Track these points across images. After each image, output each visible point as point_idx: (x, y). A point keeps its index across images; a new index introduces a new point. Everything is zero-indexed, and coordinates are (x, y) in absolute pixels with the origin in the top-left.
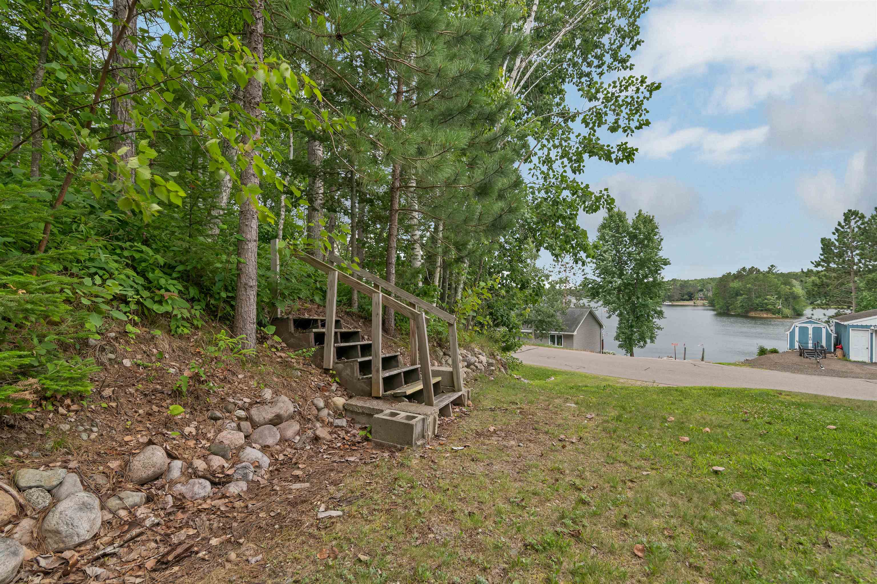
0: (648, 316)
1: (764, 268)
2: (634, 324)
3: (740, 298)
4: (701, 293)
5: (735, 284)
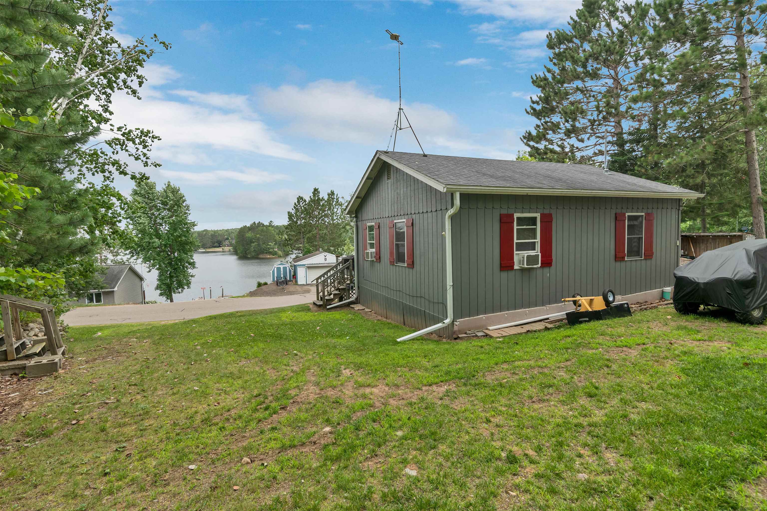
0: (183, 267)
1: (266, 223)
2: (173, 274)
3: (253, 244)
4: (228, 241)
5: (249, 235)
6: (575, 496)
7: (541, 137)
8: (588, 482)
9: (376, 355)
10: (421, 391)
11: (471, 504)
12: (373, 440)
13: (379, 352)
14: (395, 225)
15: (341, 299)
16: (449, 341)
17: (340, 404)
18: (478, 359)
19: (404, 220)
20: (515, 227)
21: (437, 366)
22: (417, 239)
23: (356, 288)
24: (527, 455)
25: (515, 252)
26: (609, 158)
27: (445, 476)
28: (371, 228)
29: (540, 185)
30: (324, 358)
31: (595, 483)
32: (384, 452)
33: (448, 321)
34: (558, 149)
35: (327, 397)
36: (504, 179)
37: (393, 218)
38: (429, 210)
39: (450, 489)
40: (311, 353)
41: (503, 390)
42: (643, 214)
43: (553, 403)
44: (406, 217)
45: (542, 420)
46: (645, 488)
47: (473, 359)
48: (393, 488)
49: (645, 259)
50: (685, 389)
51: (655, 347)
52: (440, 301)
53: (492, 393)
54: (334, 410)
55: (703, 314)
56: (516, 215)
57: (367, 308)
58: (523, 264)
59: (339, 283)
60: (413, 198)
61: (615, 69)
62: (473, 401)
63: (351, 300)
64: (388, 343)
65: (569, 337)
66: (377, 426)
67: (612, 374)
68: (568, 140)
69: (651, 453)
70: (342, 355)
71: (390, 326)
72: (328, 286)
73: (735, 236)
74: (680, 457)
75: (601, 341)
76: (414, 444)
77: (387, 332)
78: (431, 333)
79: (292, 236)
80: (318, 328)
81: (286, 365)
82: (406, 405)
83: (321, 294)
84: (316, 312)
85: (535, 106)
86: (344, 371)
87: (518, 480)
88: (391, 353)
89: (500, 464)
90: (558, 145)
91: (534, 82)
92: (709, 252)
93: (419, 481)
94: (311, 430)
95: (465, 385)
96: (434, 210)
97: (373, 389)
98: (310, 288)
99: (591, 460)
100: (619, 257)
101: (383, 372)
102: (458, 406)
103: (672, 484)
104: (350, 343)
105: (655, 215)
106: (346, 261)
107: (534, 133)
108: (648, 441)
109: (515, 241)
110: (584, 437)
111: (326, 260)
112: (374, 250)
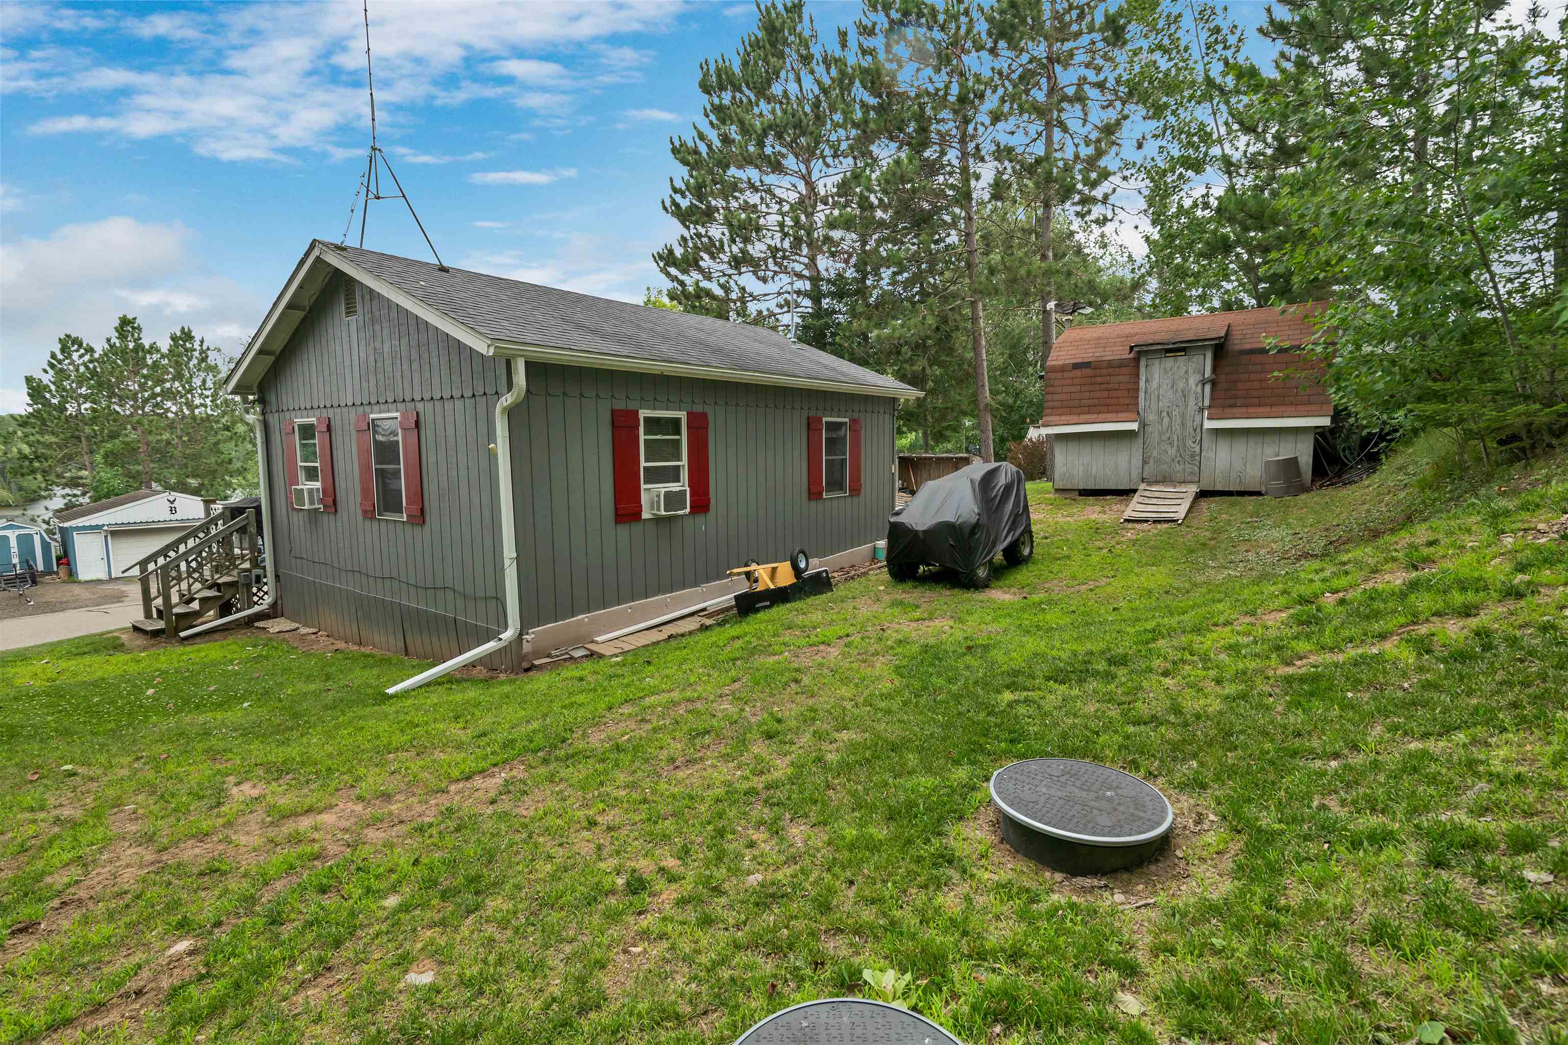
6: (743, 917)
7: (690, 263)
8: (763, 886)
9: (329, 735)
10: (445, 795)
11: (554, 1000)
12: (319, 936)
13: (337, 727)
14: (373, 426)
15: (226, 609)
16: (512, 676)
17: (224, 874)
18: (572, 704)
19: (397, 414)
20: (642, 437)
21: (484, 734)
22: (429, 458)
23: (270, 578)
24: (663, 869)
25: (643, 486)
26: (798, 320)
27: (500, 962)
28: (307, 431)
29: (685, 358)
30: (171, 767)
31: (773, 884)
32: (352, 956)
33: (508, 635)
34: (719, 292)
35: (179, 865)
36: (618, 338)
37: (367, 409)
38: (457, 393)
39: (509, 985)
40: (126, 760)
41: (622, 756)
42: (847, 420)
43: (709, 762)
44: (401, 406)
45: (691, 798)
46: (844, 868)
47: (564, 707)
48: (373, 1029)
49: (851, 495)
50: (899, 699)
51: (862, 639)
52: (491, 592)
53: (600, 767)
54: (203, 894)
55: (924, 580)
56: (643, 414)
57: (306, 625)
58: (659, 510)
59: (216, 569)
60: (415, 366)
61: (807, 162)
62: (561, 792)
63: (257, 609)
64: (363, 701)
65: (738, 638)
66: (330, 901)
67: (803, 693)
68: (736, 277)
69: (853, 810)
70: (231, 750)
71: (368, 661)
72: (179, 579)
73: (961, 458)
74: (889, 807)
75: (787, 639)
76: (429, 914)
77: (360, 676)
78: (473, 665)
79: (49, 446)
80: (150, 692)
81: (32, 810)
82: (409, 835)
83: (159, 602)
84: (145, 649)
85: (678, 198)
86: (235, 790)
87: (646, 921)
88: (371, 722)
89: (613, 901)
90: (719, 285)
91: (675, 151)
92: (930, 483)
93: (438, 992)
94: (122, 963)
95: (545, 762)
96: (468, 393)
97: (319, 817)
98: (124, 588)
99: (767, 846)
100: (814, 494)
101: (350, 771)
102: (528, 809)
103: (879, 851)
104: (254, 717)
105: (863, 422)
106: (235, 512)
107: (679, 252)
108: (849, 792)
109: (643, 464)
110: (760, 811)
111: (173, 510)
112: (318, 485)
